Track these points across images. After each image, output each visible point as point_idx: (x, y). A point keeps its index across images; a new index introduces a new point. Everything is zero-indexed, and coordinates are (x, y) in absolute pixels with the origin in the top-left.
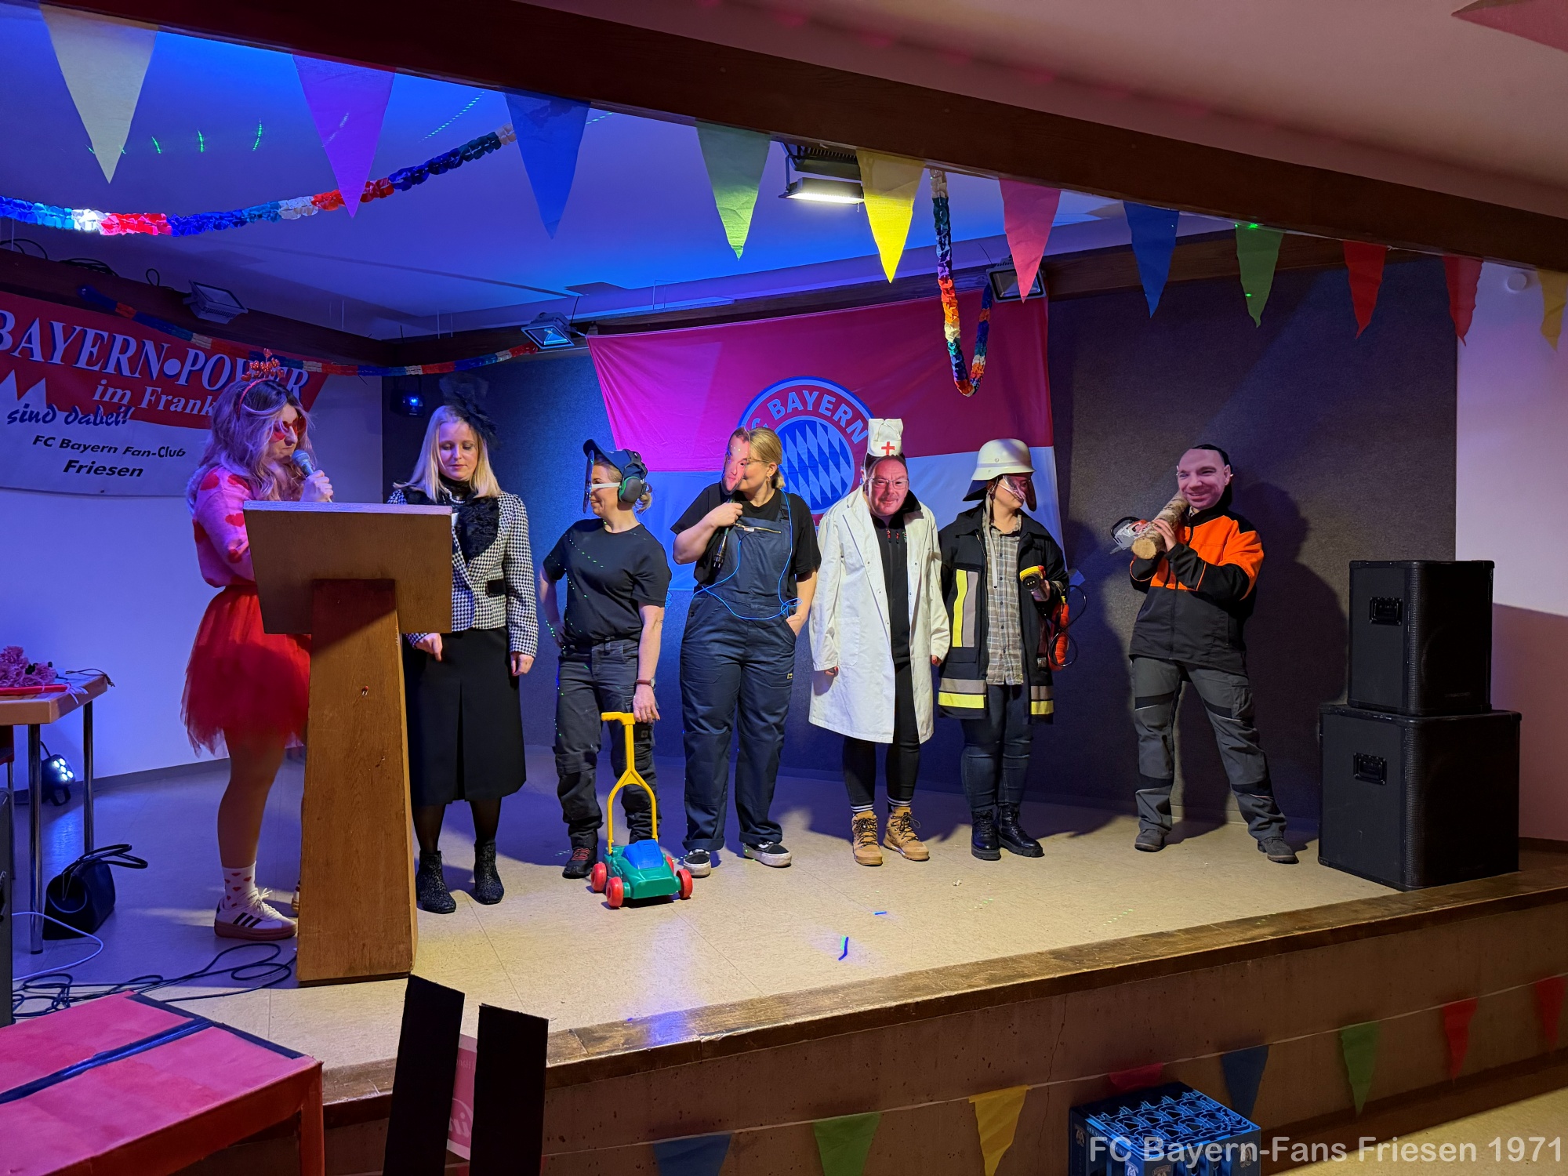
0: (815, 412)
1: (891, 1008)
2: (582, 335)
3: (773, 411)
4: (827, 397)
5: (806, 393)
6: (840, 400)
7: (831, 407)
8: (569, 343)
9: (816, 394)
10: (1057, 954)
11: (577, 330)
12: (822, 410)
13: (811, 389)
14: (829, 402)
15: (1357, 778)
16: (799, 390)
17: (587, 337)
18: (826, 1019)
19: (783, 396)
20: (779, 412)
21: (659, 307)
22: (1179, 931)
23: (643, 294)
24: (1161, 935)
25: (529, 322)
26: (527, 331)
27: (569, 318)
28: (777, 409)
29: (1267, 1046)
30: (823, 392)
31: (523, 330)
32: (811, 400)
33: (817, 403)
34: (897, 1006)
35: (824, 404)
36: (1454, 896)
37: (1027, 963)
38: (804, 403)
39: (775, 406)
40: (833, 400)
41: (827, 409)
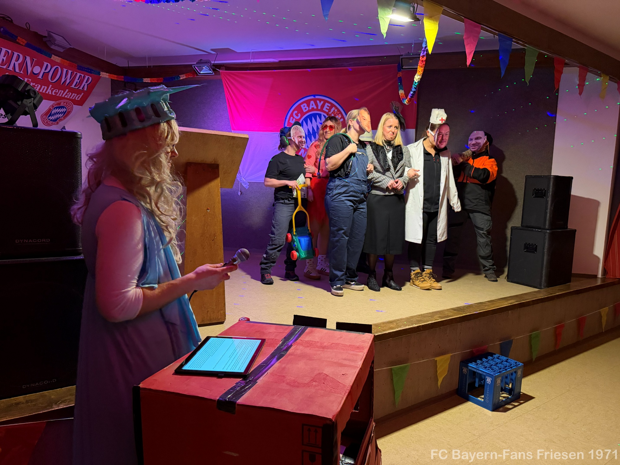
0: (322, 110)
1: (415, 327)
2: (218, 70)
3: (303, 108)
4: (327, 104)
5: (318, 102)
6: (333, 105)
7: (328, 108)
8: (212, 73)
9: (322, 102)
10: (454, 309)
11: (216, 68)
12: (324, 109)
13: (320, 100)
14: (328, 106)
15: (525, 251)
16: (315, 101)
17: (221, 71)
18: (397, 331)
19: (308, 103)
20: (306, 109)
21: (252, 61)
22: (486, 302)
23: (246, 55)
24: (481, 303)
25: (195, 63)
26: (194, 67)
27: (213, 62)
28: (305, 107)
29: (512, 340)
30: (326, 101)
31: (193, 66)
32: (320, 105)
33: (323, 106)
34: (417, 326)
35: (326, 107)
36: (559, 290)
37: (446, 312)
38: (317, 105)
39: (304, 106)
40: (330, 105)
41: (326, 109)
